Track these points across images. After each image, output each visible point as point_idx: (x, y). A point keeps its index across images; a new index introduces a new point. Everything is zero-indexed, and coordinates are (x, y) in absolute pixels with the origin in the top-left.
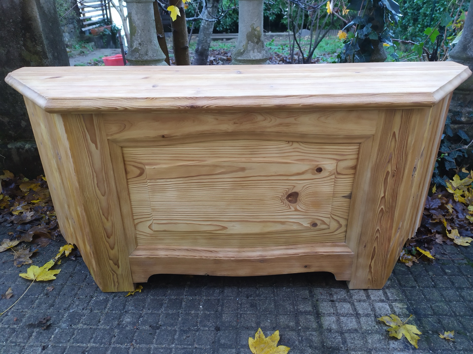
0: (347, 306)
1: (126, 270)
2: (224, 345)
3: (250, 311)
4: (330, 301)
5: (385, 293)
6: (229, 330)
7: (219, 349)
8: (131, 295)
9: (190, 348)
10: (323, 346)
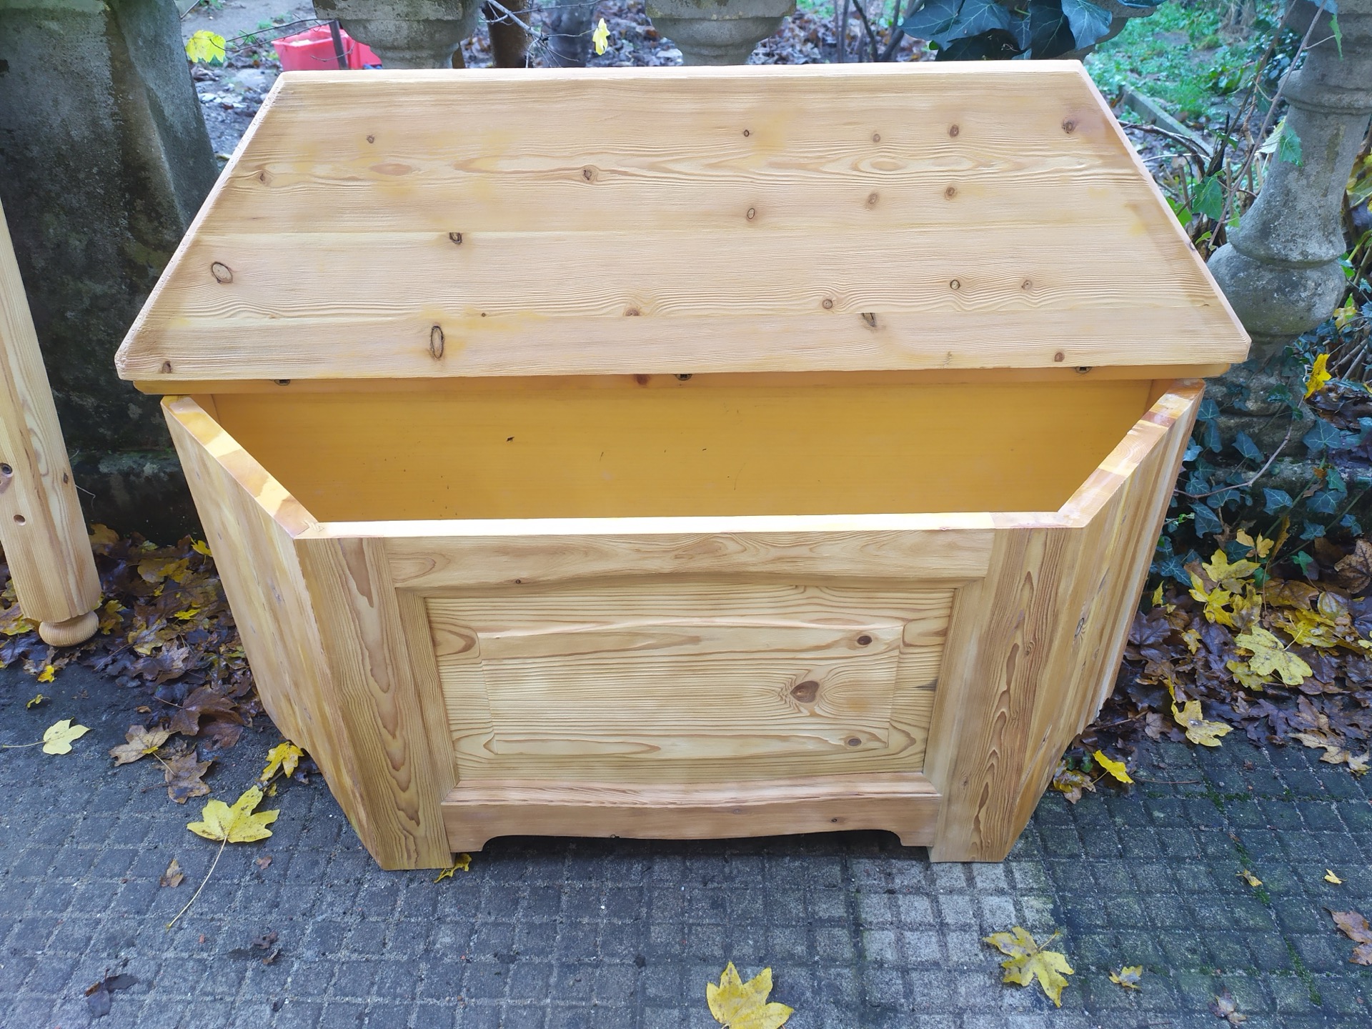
0: (922, 904)
1: (435, 828)
2: (654, 999)
3: (711, 918)
4: (885, 893)
5: (1009, 873)
6: (665, 964)
7: (643, 1011)
8: (448, 877)
9: (583, 1007)
10: (864, 1002)
